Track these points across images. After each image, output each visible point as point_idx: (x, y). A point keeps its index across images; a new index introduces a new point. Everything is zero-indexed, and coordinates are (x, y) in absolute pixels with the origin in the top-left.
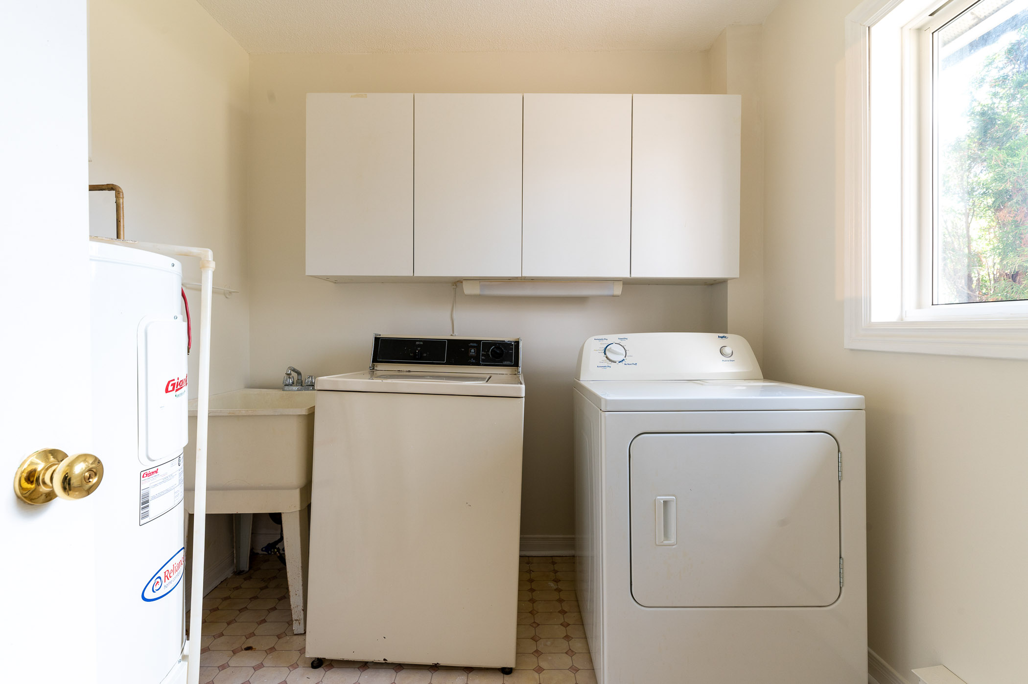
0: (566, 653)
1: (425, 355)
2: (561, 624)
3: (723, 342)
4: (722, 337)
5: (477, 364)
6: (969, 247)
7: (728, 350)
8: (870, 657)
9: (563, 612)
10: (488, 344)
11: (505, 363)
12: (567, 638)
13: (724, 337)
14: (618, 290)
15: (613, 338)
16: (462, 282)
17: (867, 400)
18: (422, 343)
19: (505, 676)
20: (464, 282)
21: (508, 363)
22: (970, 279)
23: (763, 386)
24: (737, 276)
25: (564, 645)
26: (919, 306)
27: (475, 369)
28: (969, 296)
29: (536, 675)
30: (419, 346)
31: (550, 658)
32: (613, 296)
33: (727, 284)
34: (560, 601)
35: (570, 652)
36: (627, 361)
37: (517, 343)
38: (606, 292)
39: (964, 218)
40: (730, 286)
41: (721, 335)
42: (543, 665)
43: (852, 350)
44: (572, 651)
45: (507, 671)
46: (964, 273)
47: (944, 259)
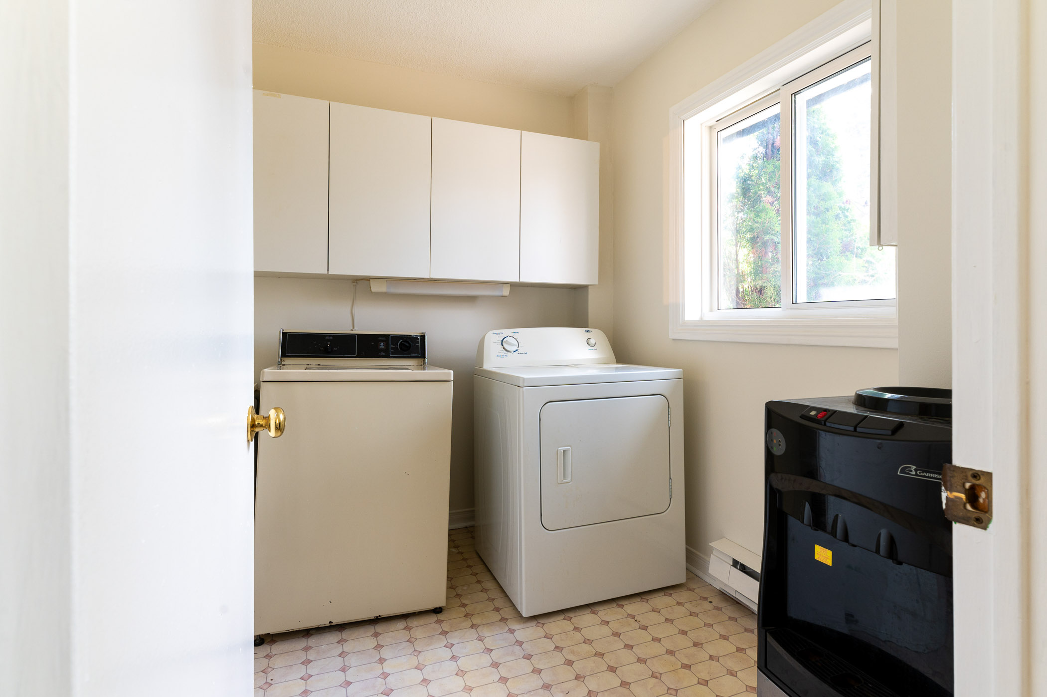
0: (481, 591)
1: (335, 349)
2: (471, 574)
3: (588, 335)
4: (587, 331)
5: (387, 356)
6: (737, 268)
7: (592, 341)
8: (687, 550)
9: (470, 567)
10: (396, 338)
11: (413, 355)
12: (478, 582)
13: (589, 331)
14: (506, 291)
15: (507, 332)
16: (369, 280)
17: (684, 372)
18: (331, 338)
19: (438, 615)
20: (371, 280)
21: (416, 355)
22: (738, 291)
23: (616, 367)
24: (597, 283)
25: (479, 587)
26: (711, 310)
27: (384, 362)
28: (737, 303)
29: (463, 609)
30: (329, 340)
31: (469, 597)
32: (502, 296)
33: (588, 290)
34: (465, 560)
35: (484, 590)
36: (519, 351)
37: (423, 337)
38: (496, 293)
39: (734, 247)
40: (591, 291)
41: (587, 329)
42: (465, 602)
43: (673, 340)
44: (486, 589)
45: (438, 611)
46: (734, 288)
47: (725, 275)
